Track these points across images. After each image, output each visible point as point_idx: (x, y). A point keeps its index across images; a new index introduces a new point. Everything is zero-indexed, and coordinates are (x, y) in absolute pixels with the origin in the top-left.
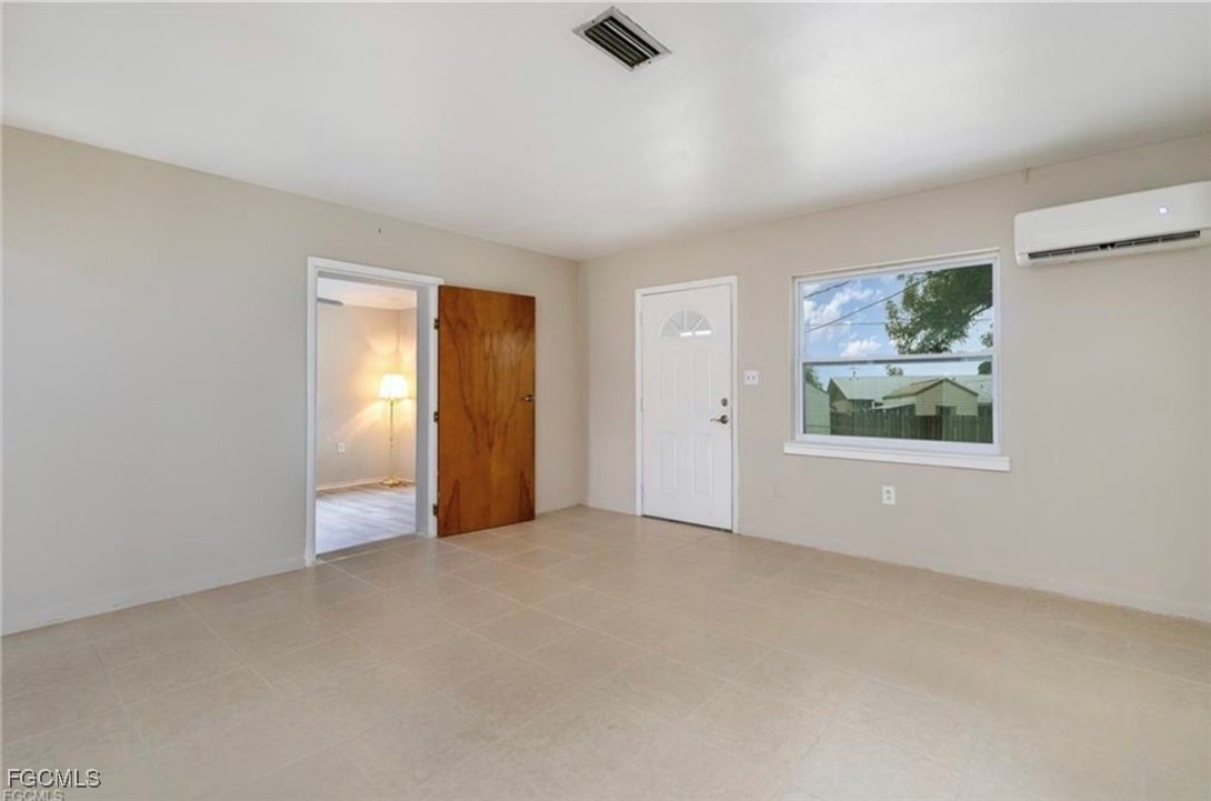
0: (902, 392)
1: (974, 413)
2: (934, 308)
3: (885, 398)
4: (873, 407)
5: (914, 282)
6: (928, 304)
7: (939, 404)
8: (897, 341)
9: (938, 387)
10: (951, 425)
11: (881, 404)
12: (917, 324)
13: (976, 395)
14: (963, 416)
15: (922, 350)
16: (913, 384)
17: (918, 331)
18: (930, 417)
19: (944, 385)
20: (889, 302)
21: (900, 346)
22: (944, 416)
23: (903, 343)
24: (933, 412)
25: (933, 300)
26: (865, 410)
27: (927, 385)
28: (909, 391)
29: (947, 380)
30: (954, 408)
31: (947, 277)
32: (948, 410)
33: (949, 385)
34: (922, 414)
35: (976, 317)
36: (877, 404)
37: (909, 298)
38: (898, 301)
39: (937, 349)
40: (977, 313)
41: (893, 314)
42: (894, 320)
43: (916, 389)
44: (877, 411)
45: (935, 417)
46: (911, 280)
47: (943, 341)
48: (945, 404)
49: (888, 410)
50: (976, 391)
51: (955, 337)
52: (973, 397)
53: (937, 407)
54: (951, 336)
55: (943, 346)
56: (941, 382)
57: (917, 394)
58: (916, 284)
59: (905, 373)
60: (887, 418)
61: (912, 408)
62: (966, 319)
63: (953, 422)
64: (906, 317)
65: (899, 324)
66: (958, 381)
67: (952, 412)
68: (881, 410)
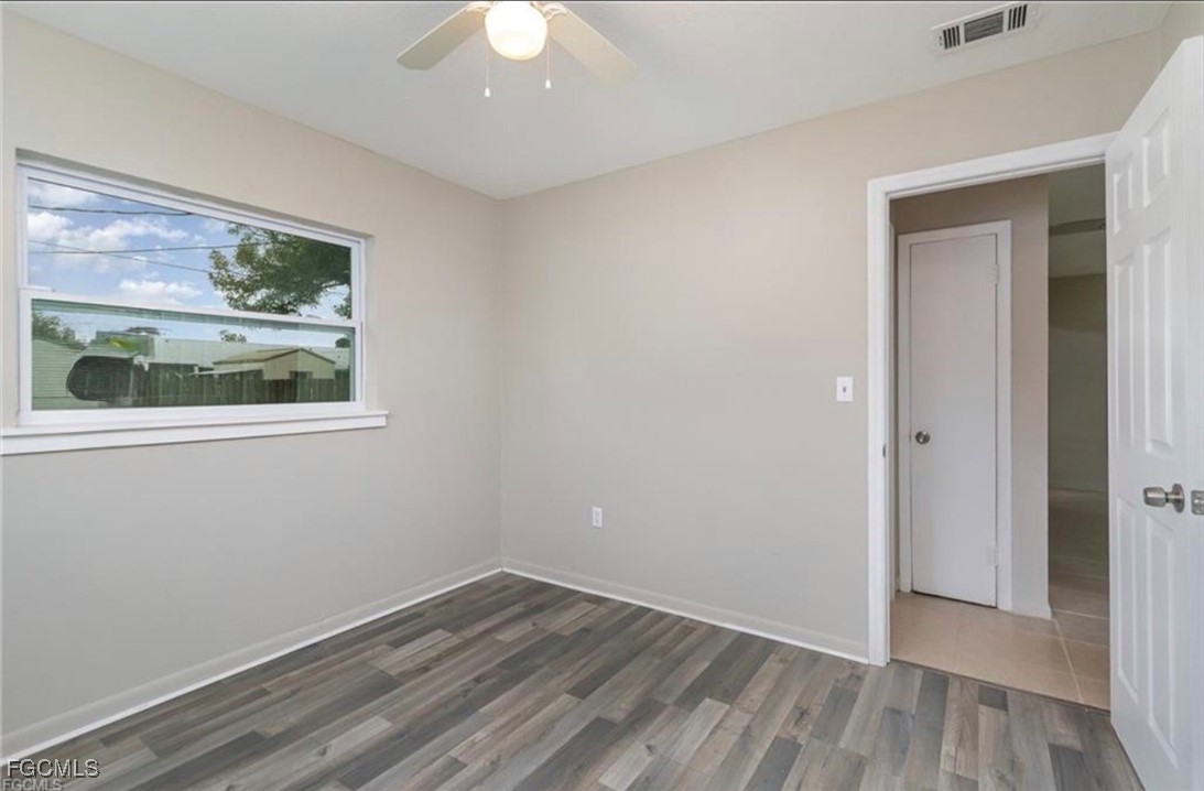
0: (246, 358)
1: (332, 376)
2: (278, 271)
3: (215, 363)
4: (196, 372)
5: (253, 241)
6: (269, 265)
7: (294, 370)
8: (226, 293)
9: (293, 355)
10: (306, 387)
11: (212, 369)
12: (256, 281)
13: (333, 363)
14: (320, 380)
15: (261, 307)
16: (260, 351)
17: (258, 289)
18: (283, 381)
19: (300, 353)
20: (214, 252)
21: (231, 299)
22: (299, 380)
23: (236, 296)
24: (286, 376)
25: (278, 264)
26: (181, 376)
27: (278, 353)
28: (256, 357)
29: (303, 350)
30: (311, 373)
31: (296, 249)
32: (304, 374)
33: (305, 354)
34: (271, 379)
35: (328, 289)
36: (201, 369)
37: (245, 255)
38: (230, 254)
39: (283, 310)
40: (330, 286)
41: (220, 263)
42: (223, 272)
43: (264, 356)
44: (201, 376)
45: (288, 381)
46: (249, 239)
47: (289, 303)
48: (299, 370)
49: (220, 375)
50: (333, 359)
51: (305, 302)
52: (330, 365)
53: (291, 372)
54: (300, 300)
55: (290, 307)
56: (296, 351)
57: (266, 360)
58: (257, 244)
59: (249, 340)
60: (220, 383)
61: (259, 373)
62: (319, 289)
63: (310, 384)
64: (242, 273)
65: (229, 276)
66: (314, 351)
67: (308, 376)
68: (211, 376)
